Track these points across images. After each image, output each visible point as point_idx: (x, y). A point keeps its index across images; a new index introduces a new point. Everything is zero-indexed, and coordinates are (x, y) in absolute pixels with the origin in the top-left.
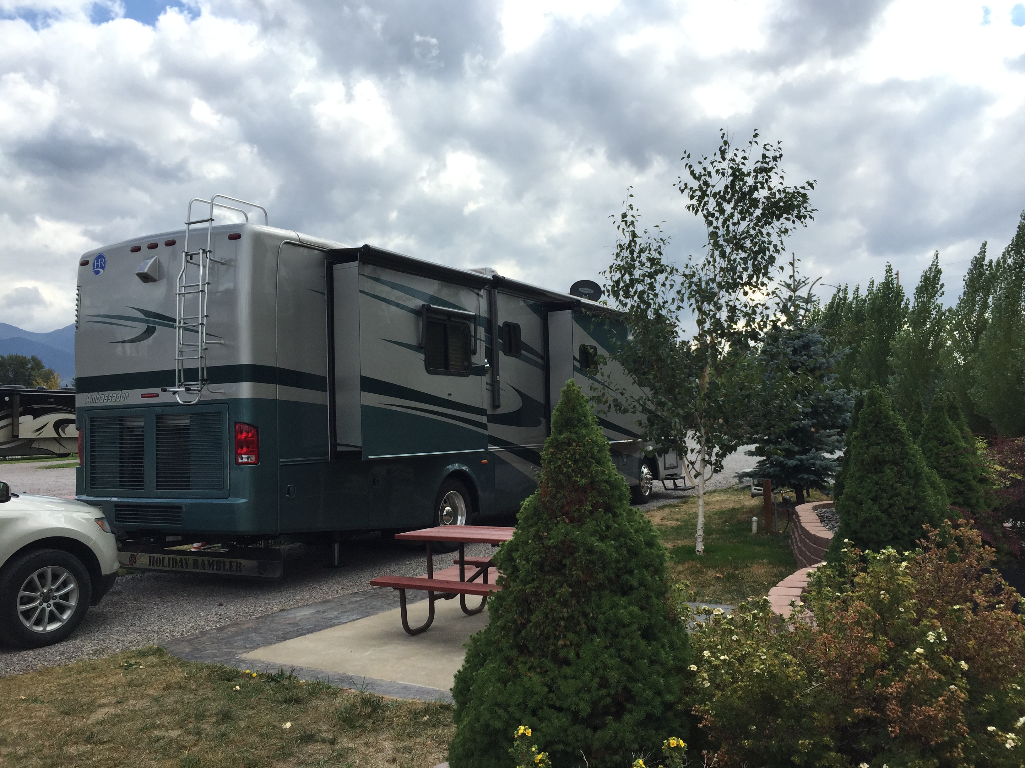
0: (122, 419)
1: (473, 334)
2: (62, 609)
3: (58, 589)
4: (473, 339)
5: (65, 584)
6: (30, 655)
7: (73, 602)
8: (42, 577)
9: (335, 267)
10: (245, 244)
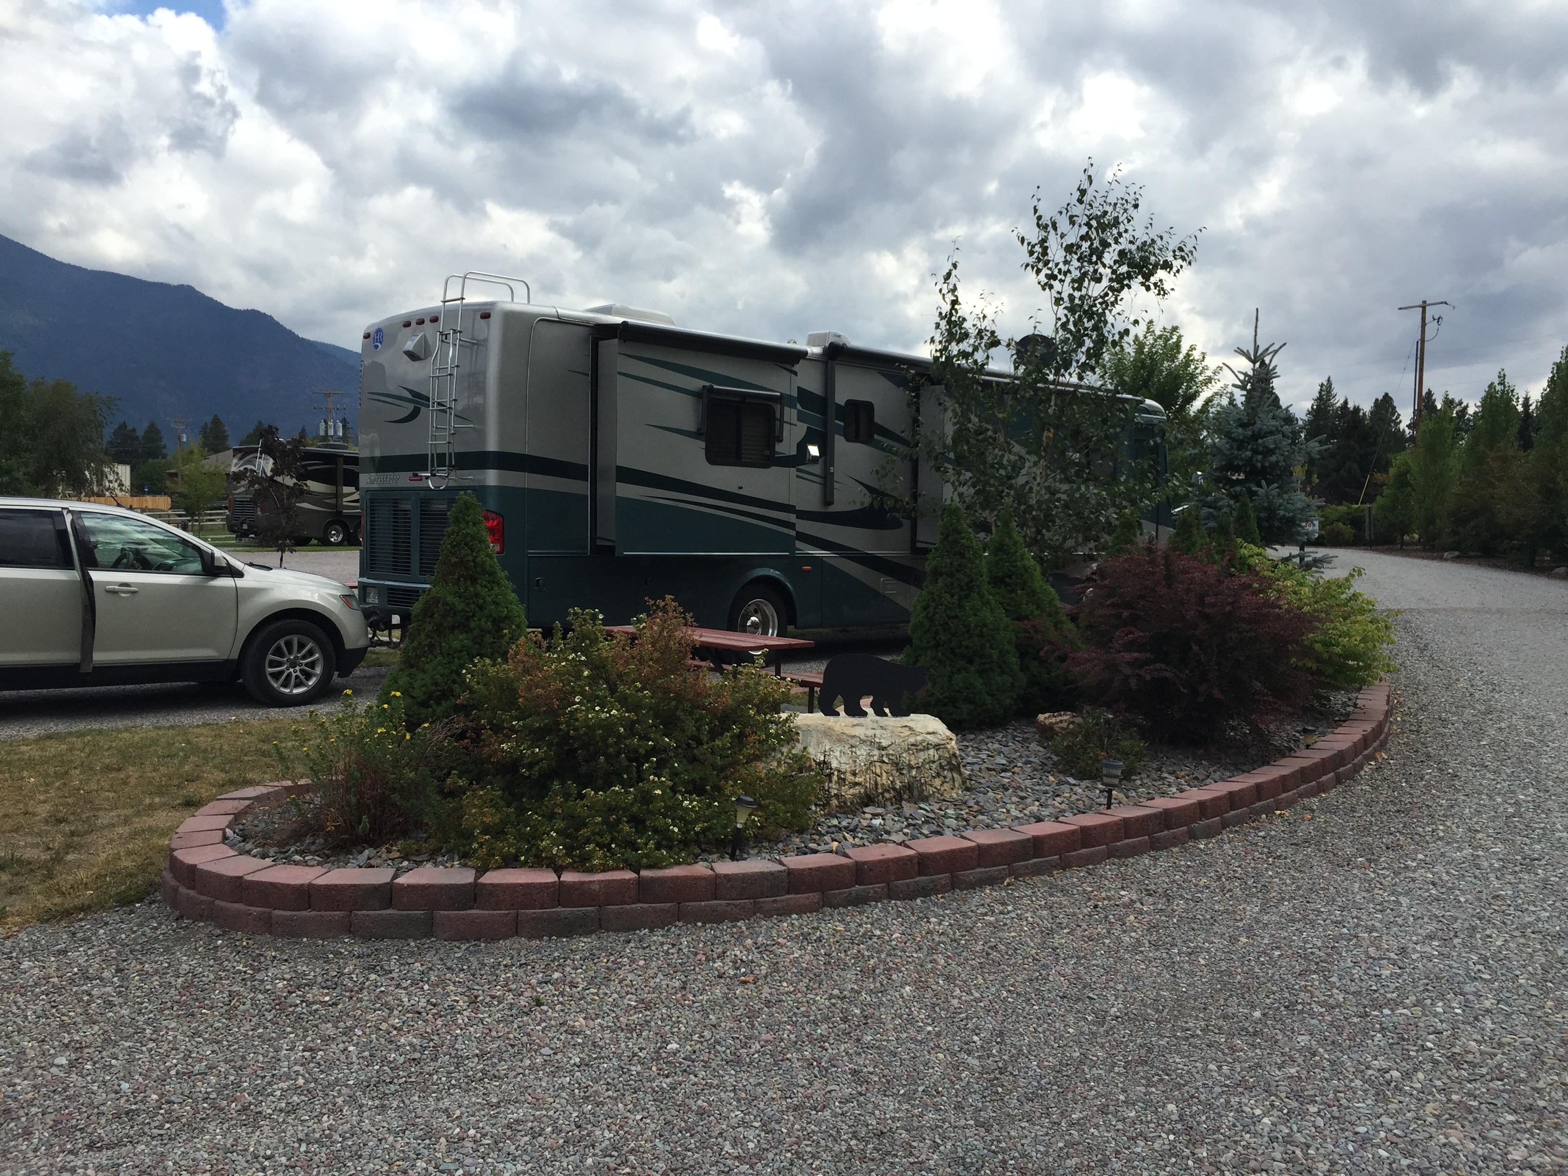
0: (395, 501)
1: (778, 416)
2: (308, 676)
3: (304, 657)
4: (778, 423)
5: (311, 653)
6: (275, 713)
7: (318, 670)
8: (289, 644)
9: (601, 343)
10: (495, 323)
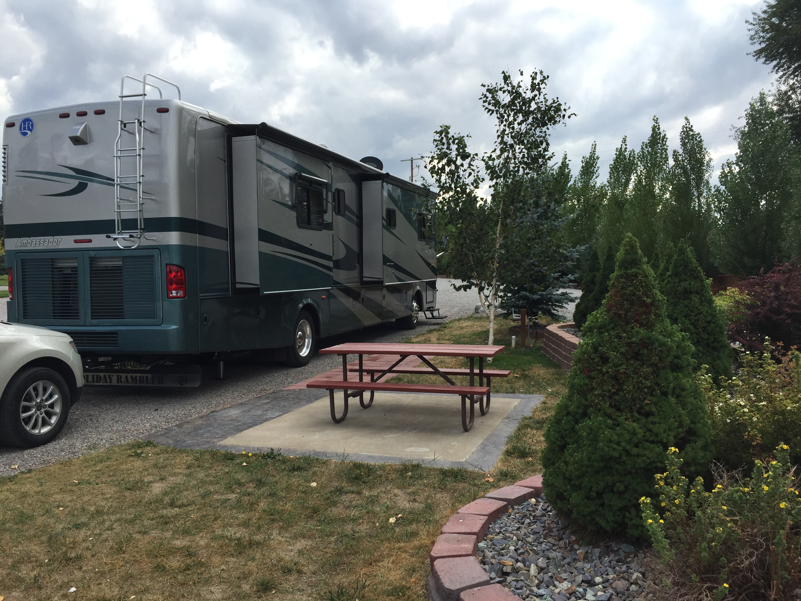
0: (53, 260)
1: (325, 197)
2: (49, 415)
3: (47, 400)
4: (325, 202)
5: (51, 396)
7: (57, 409)
8: (35, 389)
9: (234, 139)
10: (172, 117)
